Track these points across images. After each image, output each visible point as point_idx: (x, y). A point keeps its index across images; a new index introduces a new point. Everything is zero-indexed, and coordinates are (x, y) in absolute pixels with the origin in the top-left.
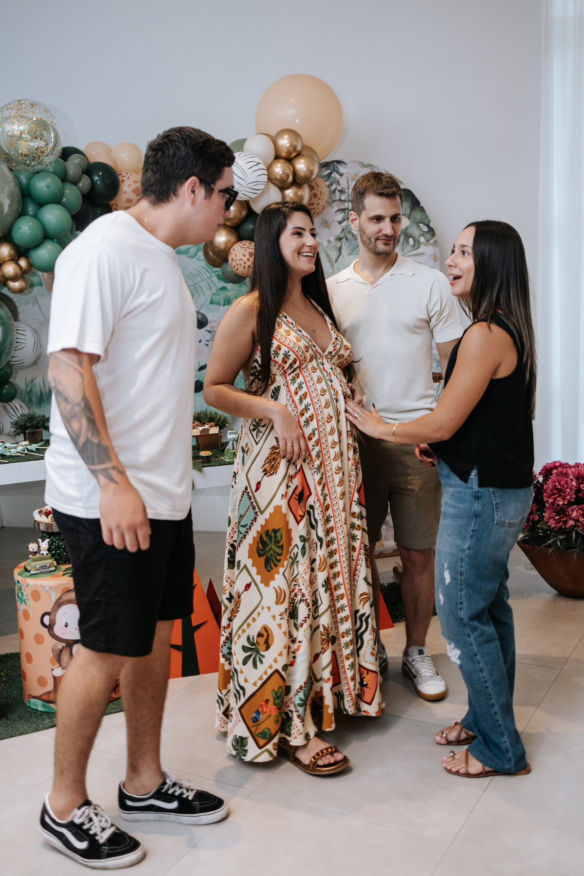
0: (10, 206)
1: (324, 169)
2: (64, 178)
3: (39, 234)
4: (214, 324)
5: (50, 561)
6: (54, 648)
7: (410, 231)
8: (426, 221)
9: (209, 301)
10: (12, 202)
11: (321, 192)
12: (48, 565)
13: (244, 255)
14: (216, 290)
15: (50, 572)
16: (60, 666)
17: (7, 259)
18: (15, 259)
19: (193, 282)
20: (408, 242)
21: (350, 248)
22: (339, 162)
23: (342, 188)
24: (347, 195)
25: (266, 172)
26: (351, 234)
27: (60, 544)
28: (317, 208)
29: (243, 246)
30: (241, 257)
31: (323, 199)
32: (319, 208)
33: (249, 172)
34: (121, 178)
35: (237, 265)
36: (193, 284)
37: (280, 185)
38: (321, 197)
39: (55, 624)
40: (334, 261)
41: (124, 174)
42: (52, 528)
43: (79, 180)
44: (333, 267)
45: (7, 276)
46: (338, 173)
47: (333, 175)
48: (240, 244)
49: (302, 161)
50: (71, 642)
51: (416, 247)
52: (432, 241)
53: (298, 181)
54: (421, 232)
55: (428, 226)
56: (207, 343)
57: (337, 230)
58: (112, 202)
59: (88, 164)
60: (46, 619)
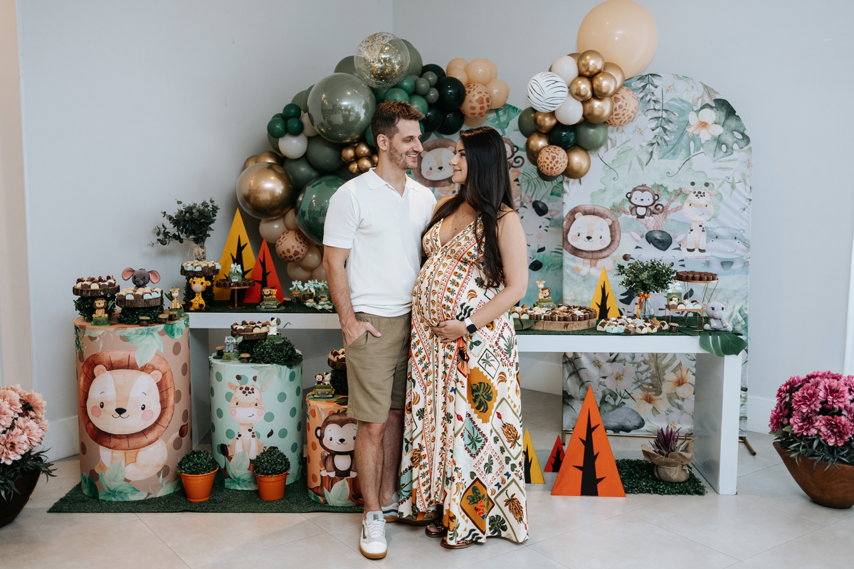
1: (639, 81)
2: (414, 92)
4: (553, 213)
5: (330, 390)
7: (723, 139)
8: (742, 131)
9: (549, 192)
11: (626, 104)
12: (327, 393)
13: (547, 158)
14: (556, 183)
15: (328, 398)
16: (325, 469)
17: (362, 155)
18: (369, 157)
20: (721, 149)
21: (661, 153)
22: (653, 75)
23: (656, 98)
24: (661, 104)
25: (567, 90)
26: (662, 140)
29: (548, 151)
30: (545, 160)
31: (627, 110)
32: (624, 118)
33: (546, 89)
34: (467, 89)
35: (542, 166)
36: (536, 177)
37: (581, 100)
38: (627, 107)
39: (324, 437)
40: (645, 164)
41: (472, 86)
43: (428, 93)
44: (643, 170)
46: (652, 85)
47: (647, 87)
49: (601, 78)
50: (333, 453)
51: (729, 153)
52: (746, 148)
53: (597, 94)
54: (735, 139)
55: (743, 134)
56: (546, 229)
57: (650, 136)
58: (461, 109)
59: (438, 79)
60: (319, 431)
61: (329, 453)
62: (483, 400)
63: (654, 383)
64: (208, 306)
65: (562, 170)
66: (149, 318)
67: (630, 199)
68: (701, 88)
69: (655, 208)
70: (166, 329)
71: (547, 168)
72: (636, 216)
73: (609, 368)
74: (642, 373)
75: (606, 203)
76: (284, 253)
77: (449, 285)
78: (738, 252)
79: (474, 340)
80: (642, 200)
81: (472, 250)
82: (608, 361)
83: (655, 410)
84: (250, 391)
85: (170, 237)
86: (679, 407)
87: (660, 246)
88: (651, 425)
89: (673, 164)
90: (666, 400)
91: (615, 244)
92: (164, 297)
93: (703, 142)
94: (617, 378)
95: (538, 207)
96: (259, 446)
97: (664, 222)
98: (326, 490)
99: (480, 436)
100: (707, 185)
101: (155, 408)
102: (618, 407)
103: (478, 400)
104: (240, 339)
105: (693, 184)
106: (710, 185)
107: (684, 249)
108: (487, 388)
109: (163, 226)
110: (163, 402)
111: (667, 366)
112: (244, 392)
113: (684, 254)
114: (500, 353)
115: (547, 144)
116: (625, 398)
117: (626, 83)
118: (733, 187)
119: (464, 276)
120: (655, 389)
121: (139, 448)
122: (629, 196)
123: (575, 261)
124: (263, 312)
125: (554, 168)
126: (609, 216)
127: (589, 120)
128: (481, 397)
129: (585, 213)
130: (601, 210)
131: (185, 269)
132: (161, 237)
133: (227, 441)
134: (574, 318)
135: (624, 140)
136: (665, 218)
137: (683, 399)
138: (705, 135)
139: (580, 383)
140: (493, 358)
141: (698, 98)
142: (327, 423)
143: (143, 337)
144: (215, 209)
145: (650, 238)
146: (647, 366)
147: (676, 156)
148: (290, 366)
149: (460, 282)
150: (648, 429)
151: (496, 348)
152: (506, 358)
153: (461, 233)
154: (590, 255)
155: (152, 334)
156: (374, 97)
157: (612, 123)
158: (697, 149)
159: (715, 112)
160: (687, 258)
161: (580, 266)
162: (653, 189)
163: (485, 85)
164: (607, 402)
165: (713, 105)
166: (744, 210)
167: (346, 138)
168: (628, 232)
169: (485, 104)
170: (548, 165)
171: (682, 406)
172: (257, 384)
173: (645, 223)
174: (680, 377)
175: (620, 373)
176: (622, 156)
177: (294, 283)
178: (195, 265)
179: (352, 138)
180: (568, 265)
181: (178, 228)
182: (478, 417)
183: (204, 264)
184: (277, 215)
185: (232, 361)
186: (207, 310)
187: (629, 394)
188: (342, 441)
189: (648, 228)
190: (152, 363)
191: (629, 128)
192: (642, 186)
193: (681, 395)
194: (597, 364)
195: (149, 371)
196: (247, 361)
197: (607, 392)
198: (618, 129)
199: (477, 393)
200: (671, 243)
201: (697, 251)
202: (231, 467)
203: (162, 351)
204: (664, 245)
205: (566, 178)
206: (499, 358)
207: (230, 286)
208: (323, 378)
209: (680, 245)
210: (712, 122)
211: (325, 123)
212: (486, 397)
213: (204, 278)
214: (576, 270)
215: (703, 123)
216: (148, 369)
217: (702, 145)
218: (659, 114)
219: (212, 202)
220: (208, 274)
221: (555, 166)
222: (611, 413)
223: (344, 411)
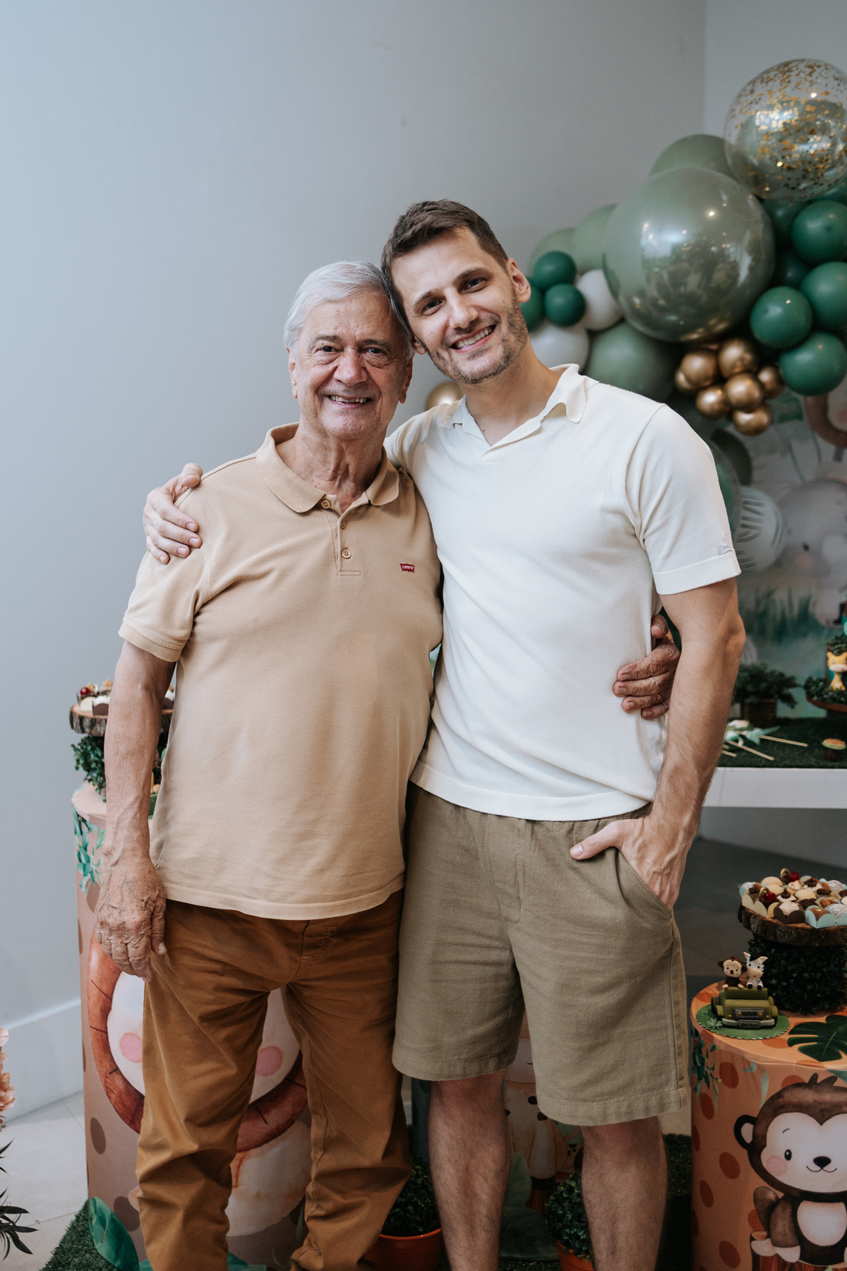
0: (751, 269)
3: (802, 319)
5: (765, 1003)
6: (760, 1197)
10: (756, 260)
12: (761, 1011)
15: (763, 1027)
16: (769, 1236)
17: (738, 370)
18: (752, 371)
27: (790, 968)
39: (765, 1146)
42: (775, 933)
45: (733, 400)
50: (795, 1193)
60: (747, 1131)
61: (781, 1195)
96: (557, 1143)
121: (246, 1150)
142: (776, 1106)
188: (822, 1162)
208: (744, 969)
223: (831, 1080)
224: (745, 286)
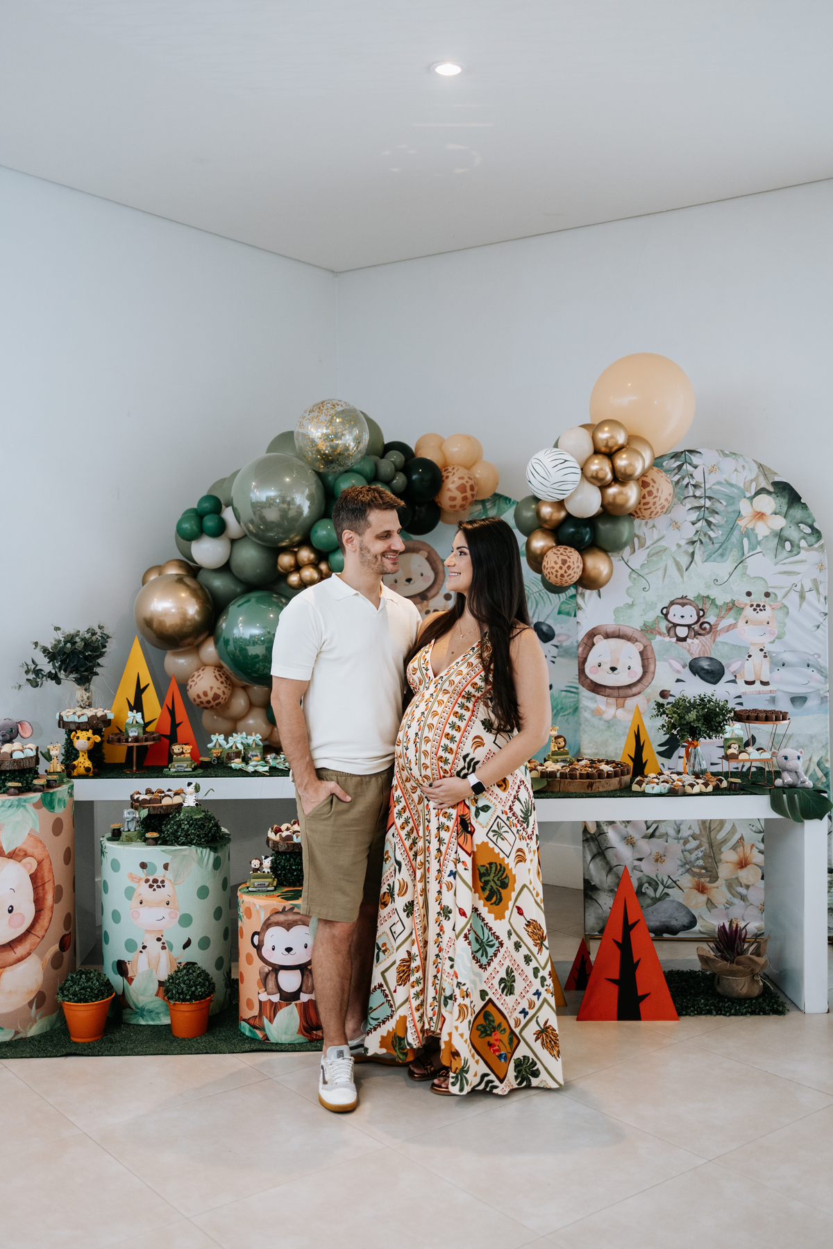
0: (309, 507)
1: (673, 460)
2: (374, 478)
4: (562, 638)
5: (270, 880)
6: (261, 971)
7: (786, 534)
8: (810, 522)
9: (556, 611)
11: (658, 489)
12: (267, 884)
13: (556, 563)
14: (565, 597)
15: (268, 891)
16: (266, 990)
17: (306, 563)
18: (314, 564)
19: (538, 588)
20: (784, 547)
21: (706, 554)
22: (691, 452)
23: (697, 482)
24: (703, 490)
25: (579, 471)
26: (707, 536)
27: (285, 863)
28: (652, 509)
29: (557, 552)
30: (553, 565)
31: (660, 498)
32: (656, 508)
33: (552, 471)
34: (445, 474)
35: (549, 573)
36: (538, 590)
37: (599, 484)
38: (659, 494)
39: (263, 945)
40: (685, 570)
41: (450, 469)
42: (278, 846)
43: (393, 479)
44: (682, 576)
45: (304, 580)
46: (690, 464)
47: (684, 467)
48: (554, 550)
49: (624, 456)
50: (277, 967)
51: (795, 552)
52: (816, 546)
53: (620, 478)
54: (802, 534)
55: (812, 527)
56: (553, 659)
57: (689, 532)
58: (437, 500)
59: (406, 460)
60: (256, 939)
61: (271, 968)
62: (495, 887)
63: (709, 865)
64: (96, 770)
65: (576, 578)
66: (20, 785)
67: (666, 615)
68: (755, 467)
69: (700, 628)
70: (43, 800)
71: (556, 576)
72: (675, 638)
73: (645, 846)
74: (690, 852)
75: (634, 622)
76: (199, 696)
77: (448, 730)
78: (812, 684)
79: (480, 804)
80: (682, 617)
81: (477, 680)
82: (644, 837)
83: (710, 904)
84: (159, 883)
85: (43, 676)
86: (743, 898)
87: (709, 679)
88: (704, 923)
89: (722, 568)
90: (724, 889)
91: (649, 676)
92: (40, 755)
93: (760, 538)
94: (657, 861)
95: (542, 630)
96: (171, 960)
97: (713, 646)
98: (266, 1021)
99: (491, 938)
100: (767, 595)
101: (28, 910)
102: (660, 899)
103: (488, 887)
104: (144, 813)
105: (749, 594)
106: (772, 595)
107: (740, 682)
108: (500, 870)
109: (33, 662)
110: (39, 901)
111: (724, 841)
112: (151, 886)
113: (741, 688)
114: (515, 822)
115: (554, 544)
116: (668, 887)
117: (657, 462)
118: (802, 597)
119: (467, 717)
120: (709, 873)
121: (4, 967)
122: (665, 611)
123: (596, 701)
124: (174, 777)
125: (566, 575)
126: (639, 639)
127: (609, 513)
128: (492, 883)
129: (607, 636)
130: (629, 632)
131: (65, 719)
132: (31, 676)
133: (125, 956)
134: (600, 774)
135: (656, 537)
136: (714, 641)
137: (747, 887)
138: (762, 530)
139: (608, 869)
140: (506, 828)
141: (752, 481)
142: (267, 925)
143: (12, 811)
144: (105, 638)
145: (695, 668)
146: (698, 842)
147: (725, 558)
148: (215, 849)
149: (462, 725)
150: (702, 930)
151: (510, 815)
152: (524, 829)
153: (461, 657)
154: (616, 693)
155: (24, 806)
156: (320, 483)
157: (640, 514)
158: (752, 548)
159: (774, 498)
160: (745, 693)
161: (603, 707)
162: (697, 602)
163: (468, 468)
164: (645, 894)
165: (771, 489)
166: (818, 627)
167: (282, 540)
168: (666, 660)
169: (469, 493)
170: (557, 571)
171: (746, 896)
172: (169, 875)
173: (688, 647)
174: (742, 855)
175: (661, 853)
176: (654, 558)
177: (214, 738)
178: (79, 713)
179: (291, 540)
180: (587, 707)
181: (54, 665)
182: (489, 912)
183: (90, 712)
184: (189, 645)
185: (134, 843)
186: (96, 776)
187: (675, 882)
188: (289, 950)
189: (691, 654)
190: (24, 847)
191: (662, 521)
192: (682, 598)
193: (744, 881)
194: (630, 841)
195: (19, 858)
196: (156, 842)
197: (645, 879)
198: (647, 522)
199: (486, 878)
200: (724, 674)
201: (758, 683)
202: (131, 992)
203: (38, 830)
204: (713, 677)
205: (580, 589)
206: (514, 830)
207: (127, 741)
208: (261, 864)
209: (735, 676)
210: (771, 512)
211: (256, 520)
212: (498, 883)
213: (91, 731)
214: (597, 713)
215: (759, 513)
216: (17, 855)
217: (759, 543)
218: (702, 502)
219: (100, 627)
220: (97, 725)
221: (566, 572)
222: (650, 909)
223: (292, 909)
224: (307, 517)
